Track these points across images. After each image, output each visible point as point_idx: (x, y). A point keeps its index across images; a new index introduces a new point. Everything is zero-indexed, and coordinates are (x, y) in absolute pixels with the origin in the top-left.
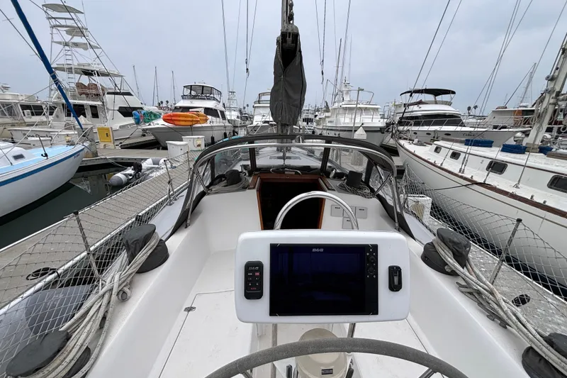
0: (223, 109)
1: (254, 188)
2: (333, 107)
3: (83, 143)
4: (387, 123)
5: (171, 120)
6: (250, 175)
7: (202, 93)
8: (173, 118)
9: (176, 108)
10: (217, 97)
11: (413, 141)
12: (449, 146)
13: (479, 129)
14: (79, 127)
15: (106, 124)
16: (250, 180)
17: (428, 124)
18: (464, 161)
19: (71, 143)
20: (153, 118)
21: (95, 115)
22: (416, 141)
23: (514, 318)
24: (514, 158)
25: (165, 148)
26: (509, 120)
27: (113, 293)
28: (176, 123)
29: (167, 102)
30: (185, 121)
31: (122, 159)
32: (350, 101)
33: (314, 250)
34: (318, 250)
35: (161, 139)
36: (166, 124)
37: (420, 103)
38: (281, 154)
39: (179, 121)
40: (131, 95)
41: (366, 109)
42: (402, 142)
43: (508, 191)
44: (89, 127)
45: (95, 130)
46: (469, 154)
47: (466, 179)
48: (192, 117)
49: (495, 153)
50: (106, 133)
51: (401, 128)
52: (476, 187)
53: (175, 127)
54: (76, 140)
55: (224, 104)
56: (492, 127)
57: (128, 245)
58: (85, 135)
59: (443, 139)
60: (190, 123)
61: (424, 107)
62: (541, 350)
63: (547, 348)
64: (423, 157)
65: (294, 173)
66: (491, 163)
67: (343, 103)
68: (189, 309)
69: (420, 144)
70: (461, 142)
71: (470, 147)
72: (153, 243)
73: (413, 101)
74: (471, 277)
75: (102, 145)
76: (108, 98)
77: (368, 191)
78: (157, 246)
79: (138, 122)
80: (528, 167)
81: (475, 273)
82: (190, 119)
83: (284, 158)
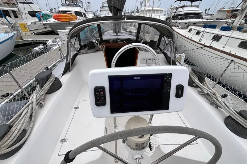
0: (85, 12)
1: (102, 51)
2: (141, 10)
3: (13, 31)
4: (166, 18)
5: (58, 18)
6: (100, 45)
7: (72, 3)
8: (59, 17)
9: (59, 11)
10: (80, 4)
11: (179, 27)
12: (196, 29)
13: (210, 20)
14: (8, 23)
15: (23, 21)
16: (100, 47)
17: (186, 18)
18: (202, 36)
19: (6, 32)
20: (48, 17)
21: (16, 17)
22: (180, 27)
23: (224, 104)
24: (226, 33)
25: (58, 34)
26: (224, 15)
27: (34, 104)
28: (61, 20)
29: (55, 9)
30: (66, 19)
31: (36, 40)
32: (149, 6)
33: (135, 78)
34: (137, 78)
35: (55, 30)
36: (56, 21)
37: (184, 6)
38: (116, 34)
39: (62, 19)
40: (33, 4)
41: (157, 11)
42: (173, 27)
43: (220, 49)
44: (13, 23)
45: (18, 25)
46: (205, 32)
47: (202, 44)
48: (69, 17)
49: (217, 31)
50: (25, 26)
51: (173, 21)
52: (206, 48)
53: (61, 22)
54: (9, 30)
55: (85, 9)
56: (216, 19)
57: (38, 81)
58: (13, 27)
59: (193, 25)
60: (68, 20)
61: (185, 9)
62: (235, 117)
63: (238, 116)
64: (183, 35)
65: (122, 42)
66: (214, 36)
67: (146, 7)
68: (76, 108)
69: (182, 28)
70: (202, 26)
71: (206, 29)
72: (52, 80)
73: (180, 6)
74: (205, 88)
75: (24, 33)
76: (20, 5)
77: (159, 50)
78: (55, 81)
79: (40, 20)
80: (231, 37)
81: (207, 86)
82: (68, 18)
83: (117, 36)
